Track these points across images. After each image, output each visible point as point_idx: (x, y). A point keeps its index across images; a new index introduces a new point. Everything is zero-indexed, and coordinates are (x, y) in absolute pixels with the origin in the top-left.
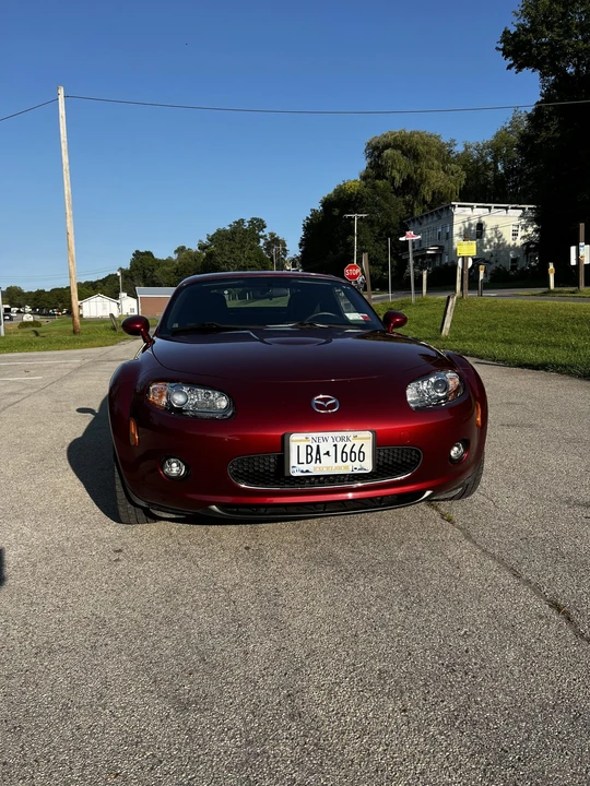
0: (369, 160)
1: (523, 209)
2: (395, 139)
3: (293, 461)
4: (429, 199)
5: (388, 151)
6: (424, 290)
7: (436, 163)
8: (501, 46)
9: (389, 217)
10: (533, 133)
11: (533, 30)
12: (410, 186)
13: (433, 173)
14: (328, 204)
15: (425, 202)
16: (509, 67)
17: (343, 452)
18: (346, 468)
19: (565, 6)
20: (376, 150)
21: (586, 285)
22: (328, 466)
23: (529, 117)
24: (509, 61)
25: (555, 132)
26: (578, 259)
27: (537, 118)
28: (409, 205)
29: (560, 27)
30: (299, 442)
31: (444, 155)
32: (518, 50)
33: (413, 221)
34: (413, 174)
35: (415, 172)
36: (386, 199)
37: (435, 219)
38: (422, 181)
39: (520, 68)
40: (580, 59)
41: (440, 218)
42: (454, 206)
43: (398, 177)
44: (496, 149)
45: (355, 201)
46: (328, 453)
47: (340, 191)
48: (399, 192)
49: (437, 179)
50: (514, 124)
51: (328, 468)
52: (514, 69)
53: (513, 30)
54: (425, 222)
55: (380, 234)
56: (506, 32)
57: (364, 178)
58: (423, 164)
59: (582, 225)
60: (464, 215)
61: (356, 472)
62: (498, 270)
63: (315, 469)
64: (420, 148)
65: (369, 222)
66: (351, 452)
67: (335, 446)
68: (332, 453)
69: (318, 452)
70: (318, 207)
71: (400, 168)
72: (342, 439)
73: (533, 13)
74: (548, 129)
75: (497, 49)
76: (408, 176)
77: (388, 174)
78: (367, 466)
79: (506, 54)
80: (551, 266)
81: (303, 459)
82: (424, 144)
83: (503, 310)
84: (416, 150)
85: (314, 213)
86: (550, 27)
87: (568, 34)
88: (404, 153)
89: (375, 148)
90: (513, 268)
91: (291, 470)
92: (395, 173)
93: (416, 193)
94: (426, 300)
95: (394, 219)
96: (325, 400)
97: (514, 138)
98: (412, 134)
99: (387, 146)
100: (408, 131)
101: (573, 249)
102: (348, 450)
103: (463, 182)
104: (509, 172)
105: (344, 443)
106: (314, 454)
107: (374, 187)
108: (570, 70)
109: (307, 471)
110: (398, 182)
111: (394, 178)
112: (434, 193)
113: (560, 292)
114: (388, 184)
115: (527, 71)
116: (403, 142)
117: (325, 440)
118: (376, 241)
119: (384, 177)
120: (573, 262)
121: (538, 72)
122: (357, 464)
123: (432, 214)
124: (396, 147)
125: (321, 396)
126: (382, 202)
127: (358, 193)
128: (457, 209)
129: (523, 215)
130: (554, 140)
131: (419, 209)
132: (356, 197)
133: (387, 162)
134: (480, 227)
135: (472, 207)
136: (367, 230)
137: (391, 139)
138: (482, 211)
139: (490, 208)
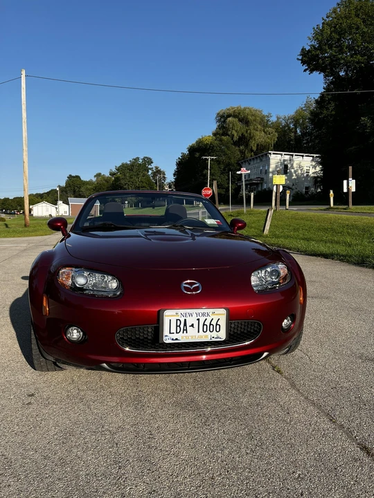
0: (218, 124)
1: (313, 157)
2: (234, 111)
3: (166, 332)
4: (254, 149)
5: (230, 119)
6: (252, 205)
7: (259, 126)
8: (300, 58)
9: (230, 159)
10: (319, 111)
11: (320, 48)
12: (243, 140)
13: (258, 133)
14: (192, 150)
15: (252, 151)
16: (305, 71)
17: (204, 325)
18: (206, 336)
19: (340, 34)
20: (223, 118)
21: (353, 204)
22: (193, 336)
23: (317, 102)
24: (305, 67)
25: (332, 111)
26: (348, 189)
27: (321, 102)
28: (242, 152)
29: (336, 47)
30: (171, 316)
31: (264, 123)
32: (311, 60)
33: (245, 162)
34: (245, 133)
35: (247, 132)
36: (228, 148)
37: (259, 161)
38: (251, 138)
39: (312, 71)
40: (348, 67)
41: (261, 160)
42: (270, 153)
43: (236, 135)
44: (296, 121)
45: (209, 149)
46: (192, 325)
47: (200, 142)
48: (237, 144)
49: (260, 137)
50: (307, 105)
51: (192, 337)
52: (308, 72)
53: (308, 48)
54: (252, 163)
55: (224, 170)
56: (303, 49)
57: (215, 134)
58: (252, 127)
59: (350, 168)
60: (275, 159)
61: (214, 340)
62: (297, 193)
63: (183, 338)
64: (250, 117)
65: (218, 162)
66: (210, 324)
67: (198, 320)
68: (196, 325)
69: (185, 324)
70: (186, 152)
71: (237, 129)
72: (203, 315)
73: (320, 38)
74: (327, 109)
75: (298, 59)
76: (242, 134)
77: (229, 133)
78: (222, 335)
79: (303, 62)
80: (331, 192)
81: (173, 330)
82: (253, 115)
83: (302, 219)
84: (247, 118)
85: (183, 155)
86: (331, 47)
87: (341, 51)
88: (240, 120)
89: (222, 116)
90: (306, 193)
91: (164, 338)
92: (234, 132)
93: (247, 145)
94: (252, 211)
95: (233, 161)
96: (191, 284)
97: (307, 114)
98: (245, 109)
99: (229, 116)
100: (242, 107)
101: (345, 182)
102: (207, 323)
103: (276, 139)
104: (304, 134)
105: (205, 318)
106: (182, 326)
107: (221, 140)
108: (342, 74)
109: (177, 339)
110: (236, 138)
111: (233, 135)
112: (258, 145)
113: (337, 208)
114: (230, 138)
115: (316, 73)
116: (239, 114)
117: (191, 315)
118: (222, 174)
119: (227, 135)
120: (345, 190)
121: (322, 74)
122: (214, 334)
123: (256, 158)
124: (235, 116)
125: (189, 281)
126: (226, 150)
127: (211, 144)
128: (272, 155)
129: (313, 160)
130: (331, 115)
131: (248, 155)
132: (210, 146)
133: (229, 126)
134: (286, 167)
135: (281, 154)
136: (216, 166)
137: (231, 112)
138: (287, 157)
139: (292, 155)
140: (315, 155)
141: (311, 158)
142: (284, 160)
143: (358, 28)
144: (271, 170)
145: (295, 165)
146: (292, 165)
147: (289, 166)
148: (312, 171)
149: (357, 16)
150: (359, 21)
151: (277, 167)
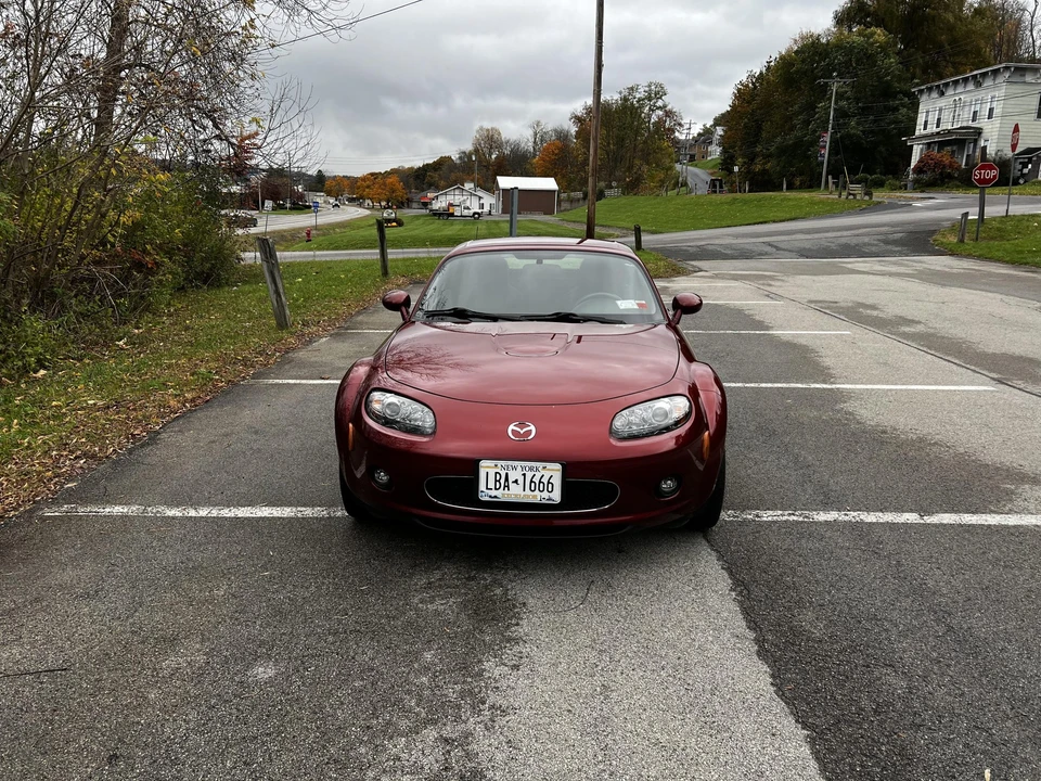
3: (482, 487)
17: (531, 481)
18: (535, 497)
37: (971, 87)
46: (516, 481)
51: (516, 495)
61: (544, 501)
63: (502, 495)
66: (540, 482)
67: (524, 475)
68: (521, 481)
69: (507, 479)
72: (531, 469)
78: (556, 496)
81: (491, 485)
91: (480, 494)
102: (536, 480)
106: (502, 481)
109: (495, 497)
117: (515, 468)
122: (545, 494)
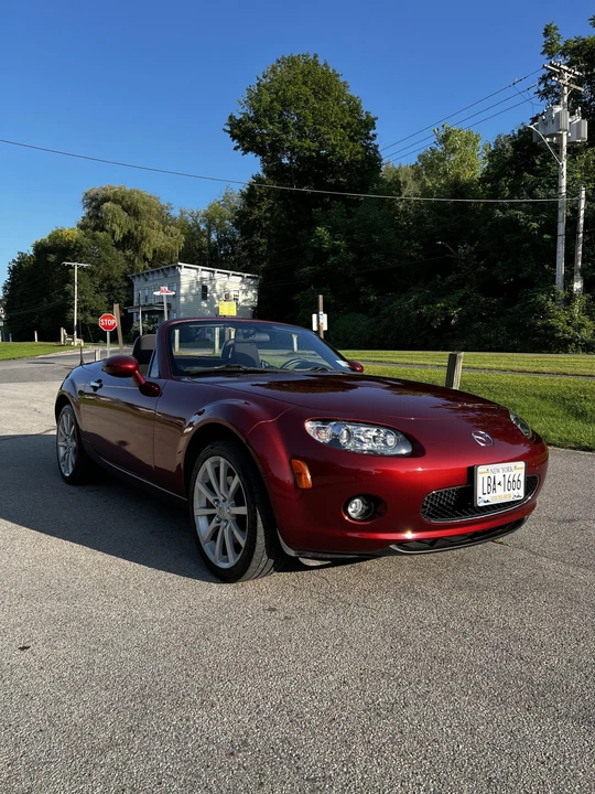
0: (87, 210)
1: (242, 276)
2: (115, 194)
3: (479, 493)
4: (150, 256)
5: (108, 205)
6: (177, 346)
7: (156, 222)
8: (228, 128)
9: (111, 269)
10: (247, 209)
11: (257, 120)
12: (129, 242)
13: (154, 232)
14: (41, 249)
15: (146, 259)
16: (236, 148)
18: (510, 496)
19: (283, 105)
20: (95, 203)
22: (500, 495)
23: (243, 195)
24: (236, 143)
25: (266, 212)
26: (318, 326)
27: (250, 196)
28: (130, 261)
29: (279, 123)
30: (482, 474)
31: (165, 220)
32: (244, 135)
33: (139, 276)
34: (133, 230)
35: (136, 228)
36: (107, 251)
37: (161, 276)
38: (143, 239)
39: (246, 151)
41: (166, 275)
42: (180, 266)
43: (118, 231)
44: (210, 220)
45: (74, 249)
47: (55, 237)
48: (120, 245)
49: (157, 240)
50: (227, 198)
51: (499, 497)
52: (240, 151)
53: (239, 116)
54: (150, 279)
55: (101, 286)
56: (232, 117)
57: (82, 227)
58: (144, 222)
59: (321, 297)
60: (189, 275)
61: (516, 499)
63: (492, 499)
64: (140, 206)
65: (91, 273)
66: (513, 481)
67: (504, 476)
69: (494, 482)
70: (30, 252)
71: (120, 223)
72: (507, 469)
73: (257, 105)
74: (260, 208)
75: (224, 130)
76: (129, 232)
77: (107, 227)
79: (234, 137)
82: (144, 203)
84: (136, 207)
85: (22, 256)
88: (124, 209)
89: (93, 199)
91: (478, 501)
92: (115, 227)
93: (137, 249)
95: (116, 273)
97: (227, 211)
98: (132, 193)
99: (106, 199)
100: (128, 189)
101: (314, 316)
102: (511, 479)
103: (182, 245)
104: (222, 242)
105: (508, 473)
107: (94, 238)
108: (285, 161)
109: (490, 501)
110: (119, 236)
111: (114, 232)
112: (155, 251)
114: (109, 236)
115: (251, 155)
116: (123, 198)
117: (497, 471)
118: (97, 292)
119: (102, 230)
120: (315, 328)
121: (259, 158)
122: (516, 492)
123: (158, 271)
124: (115, 201)
126: (103, 253)
127: (77, 242)
128: (183, 269)
129: (242, 282)
130: (266, 219)
131: (140, 265)
132: (75, 246)
133: (106, 215)
134: (205, 289)
135: (197, 269)
136: (87, 280)
137: (110, 193)
138: (206, 275)
139: (213, 272)
140: (246, 275)
141: (240, 279)
142: (202, 278)
143: (307, 101)
144: (182, 291)
145: (218, 287)
146: (214, 286)
147: (209, 287)
148: (242, 297)
149: (305, 83)
150: (307, 91)
151: (191, 288)
